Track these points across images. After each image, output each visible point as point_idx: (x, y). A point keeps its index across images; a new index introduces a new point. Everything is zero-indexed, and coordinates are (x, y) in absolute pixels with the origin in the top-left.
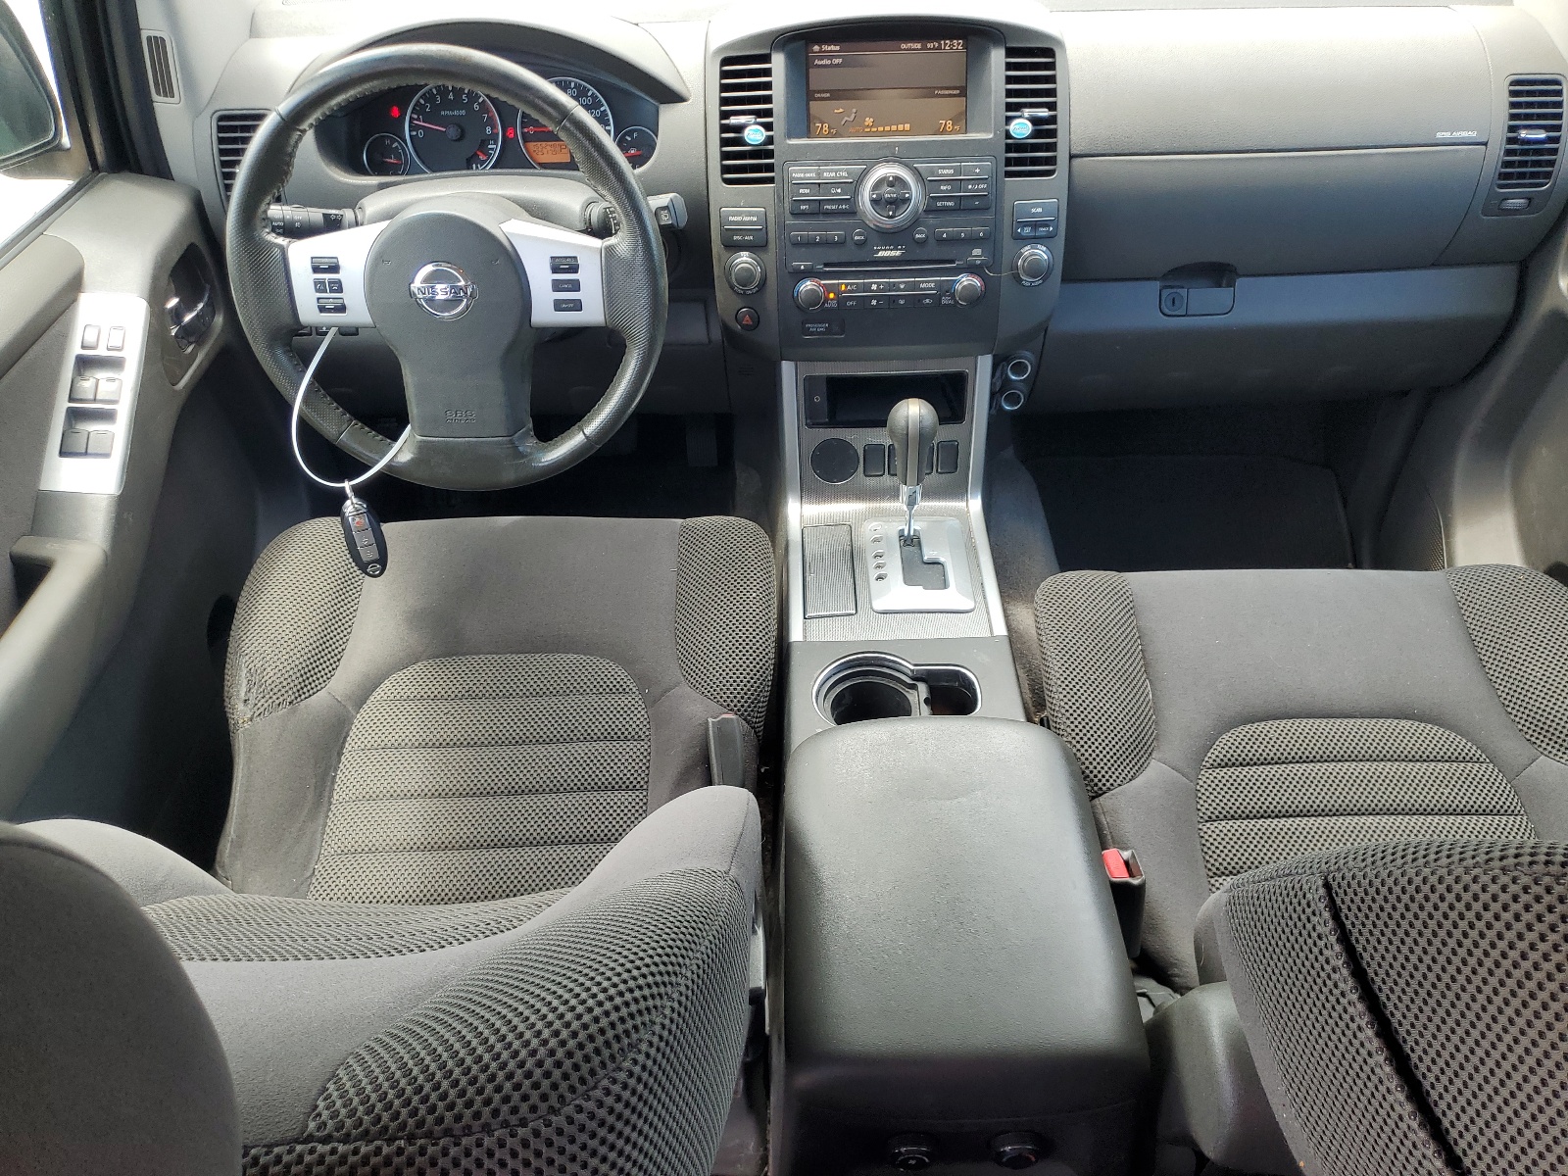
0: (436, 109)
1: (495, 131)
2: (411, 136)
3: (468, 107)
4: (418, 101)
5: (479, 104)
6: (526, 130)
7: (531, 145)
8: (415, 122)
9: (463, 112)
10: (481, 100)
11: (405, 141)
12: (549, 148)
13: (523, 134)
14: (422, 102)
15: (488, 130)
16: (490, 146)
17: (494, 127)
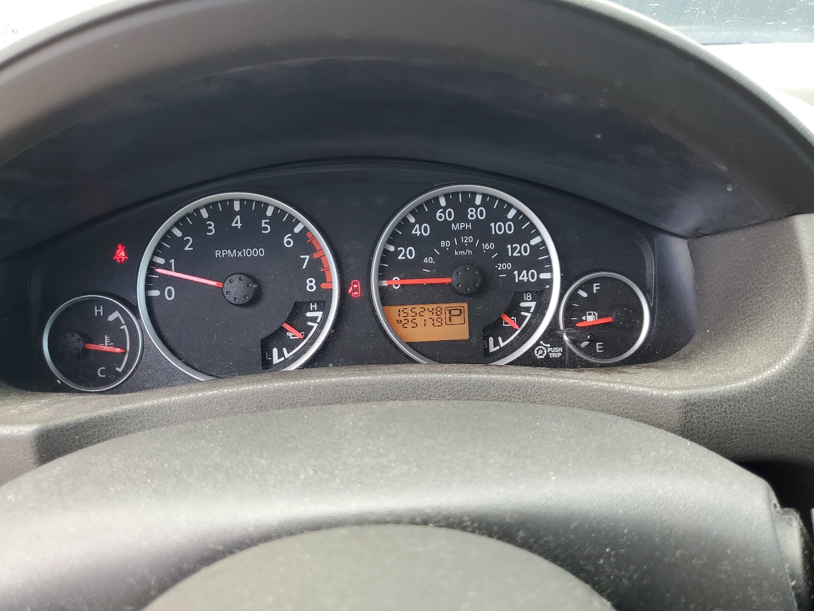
0: (205, 246)
1: (324, 286)
2: (149, 300)
3: (273, 243)
4: (169, 232)
5: (294, 237)
6: (385, 283)
7: (394, 310)
8: (159, 271)
9: (260, 252)
10: (297, 229)
11: (135, 309)
12: (427, 315)
13: (381, 290)
14: (178, 233)
15: (311, 284)
16: (309, 314)
17: (322, 278)
